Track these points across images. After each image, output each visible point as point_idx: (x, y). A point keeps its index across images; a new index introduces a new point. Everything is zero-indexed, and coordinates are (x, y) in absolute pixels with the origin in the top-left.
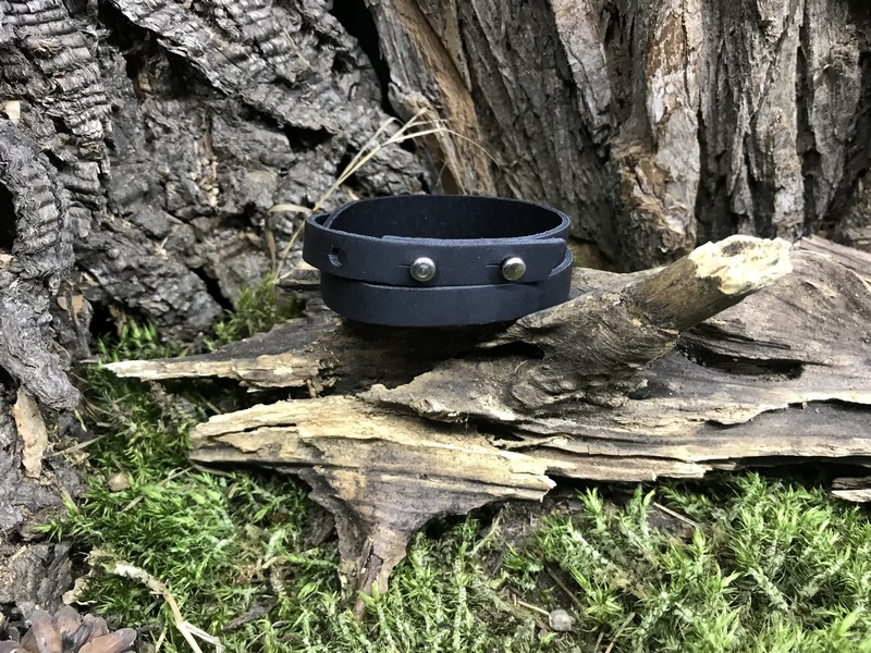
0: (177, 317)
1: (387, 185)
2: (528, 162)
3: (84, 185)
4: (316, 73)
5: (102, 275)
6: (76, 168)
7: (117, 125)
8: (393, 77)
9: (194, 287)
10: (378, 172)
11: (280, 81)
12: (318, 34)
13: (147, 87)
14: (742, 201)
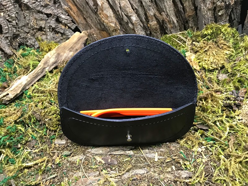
0: (33, 46)
1: (65, 22)
3: (14, 24)
4: (49, 4)
5: (20, 39)
6: (12, 22)
7: (18, 15)
9: (35, 41)
10: (63, 20)
13: (23, 9)
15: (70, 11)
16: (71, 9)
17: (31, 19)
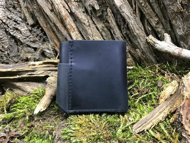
1: (49, 56)
6: (5, 52)
8: (50, 41)
10: (47, 54)
11: (31, 41)
13: (19, 44)
15: (56, 47)
16: (56, 45)
17: (22, 52)
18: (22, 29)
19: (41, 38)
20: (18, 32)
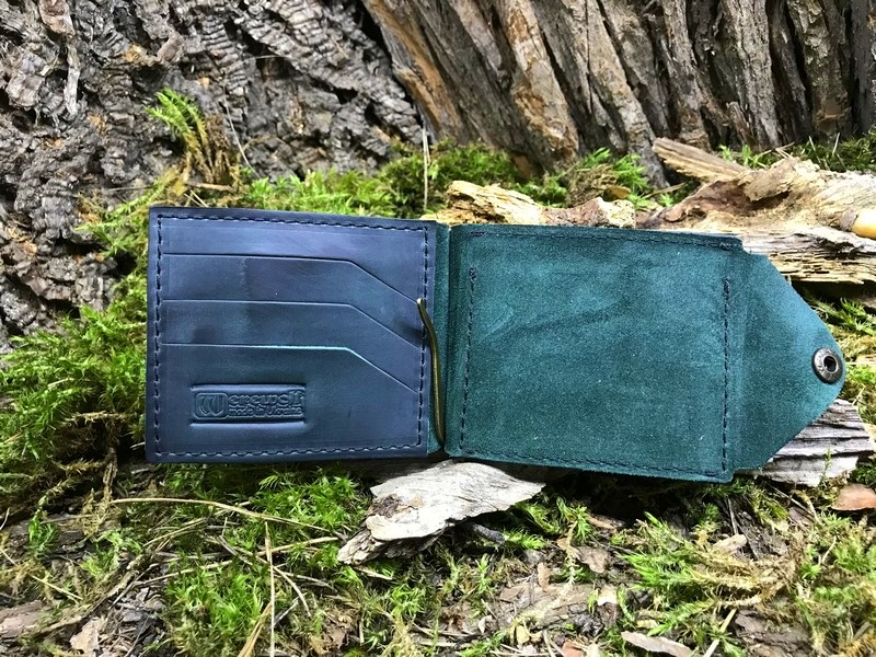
1: (393, 120)
2: (476, 105)
3: (236, 119)
4: (349, 61)
6: (231, 112)
7: (251, 91)
8: (394, 60)
10: (389, 114)
11: (329, 66)
12: (352, 41)
13: (267, 74)
14: (601, 117)
15: (418, 84)
16: (422, 78)
17: (287, 107)
18: (295, 15)
19: (354, 49)
20: (278, 28)
